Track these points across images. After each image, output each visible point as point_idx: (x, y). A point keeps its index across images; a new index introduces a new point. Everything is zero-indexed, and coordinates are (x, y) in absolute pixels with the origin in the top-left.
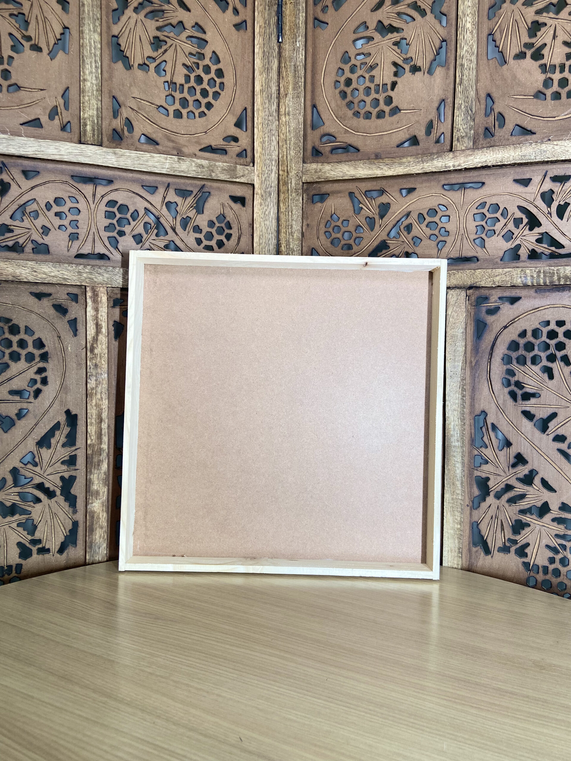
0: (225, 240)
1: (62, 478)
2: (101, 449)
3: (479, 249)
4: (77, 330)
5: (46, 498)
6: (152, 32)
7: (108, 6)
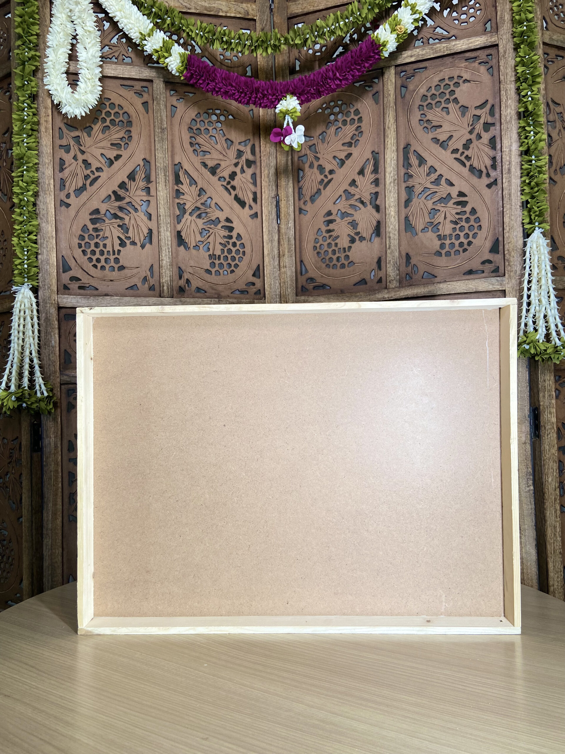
6: (201, 226)
7: (174, 214)
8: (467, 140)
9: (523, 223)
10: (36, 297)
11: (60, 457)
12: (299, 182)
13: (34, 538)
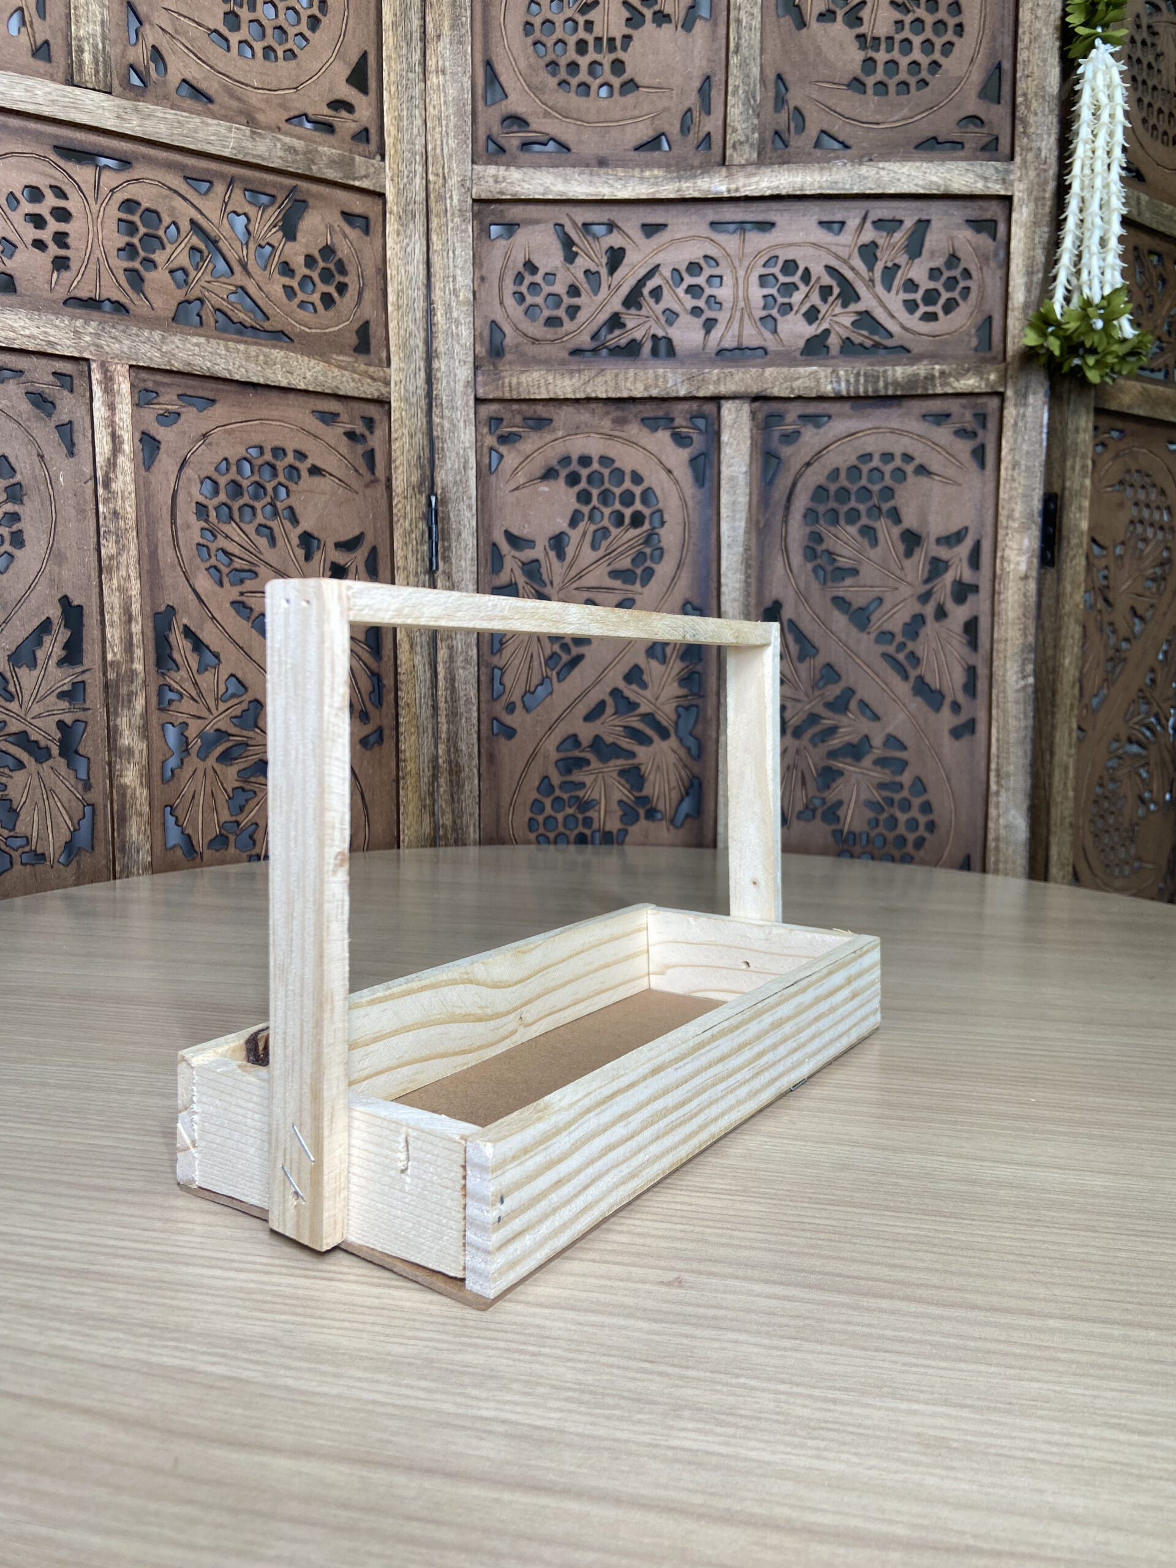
0: (335, 295)
1: (61, 725)
2: (132, 671)
3: (768, 335)
4: (73, 444)
5: (33, 760)
9: (1064, 27)
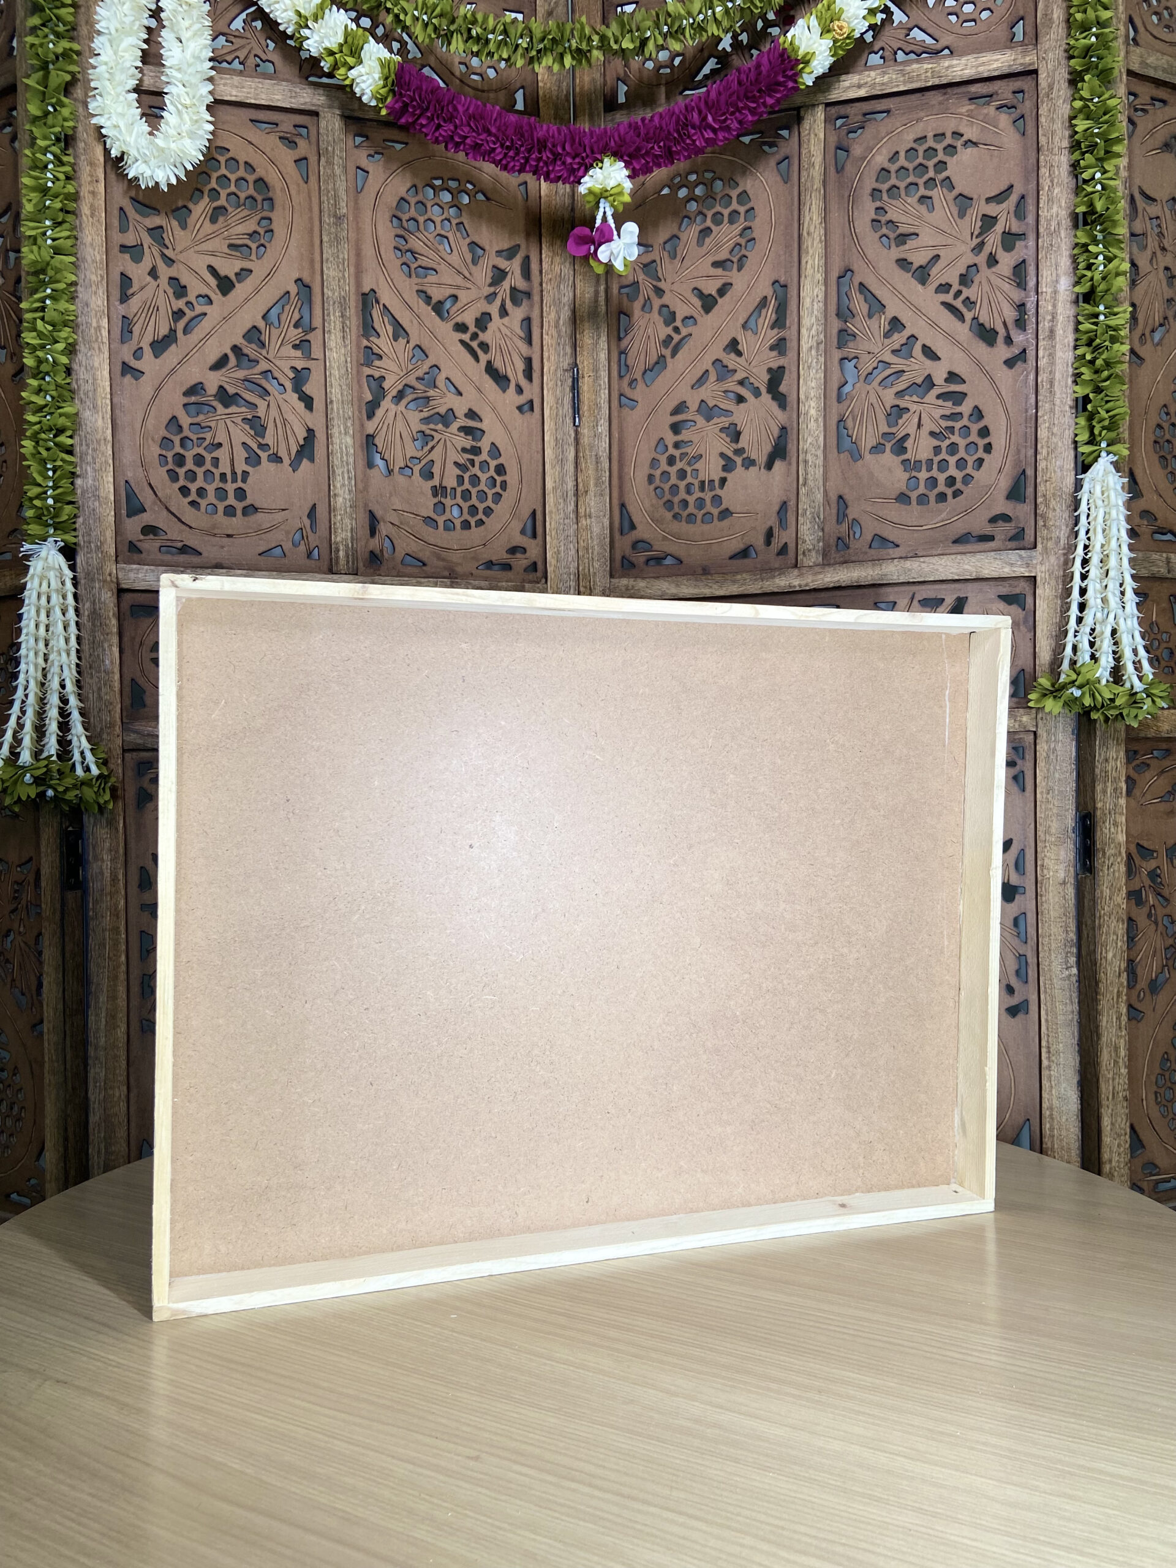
6: (416, 427)
7: (360, 399)
8: (969, 267)
9: (1075, 442)
10: (72, 568)
11: (122, 902)
12: (620, 339)
13: (68, 1066)
